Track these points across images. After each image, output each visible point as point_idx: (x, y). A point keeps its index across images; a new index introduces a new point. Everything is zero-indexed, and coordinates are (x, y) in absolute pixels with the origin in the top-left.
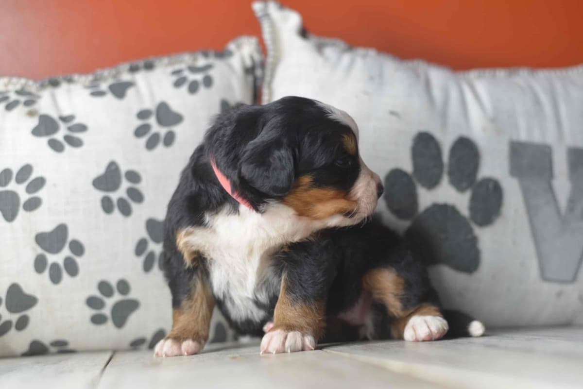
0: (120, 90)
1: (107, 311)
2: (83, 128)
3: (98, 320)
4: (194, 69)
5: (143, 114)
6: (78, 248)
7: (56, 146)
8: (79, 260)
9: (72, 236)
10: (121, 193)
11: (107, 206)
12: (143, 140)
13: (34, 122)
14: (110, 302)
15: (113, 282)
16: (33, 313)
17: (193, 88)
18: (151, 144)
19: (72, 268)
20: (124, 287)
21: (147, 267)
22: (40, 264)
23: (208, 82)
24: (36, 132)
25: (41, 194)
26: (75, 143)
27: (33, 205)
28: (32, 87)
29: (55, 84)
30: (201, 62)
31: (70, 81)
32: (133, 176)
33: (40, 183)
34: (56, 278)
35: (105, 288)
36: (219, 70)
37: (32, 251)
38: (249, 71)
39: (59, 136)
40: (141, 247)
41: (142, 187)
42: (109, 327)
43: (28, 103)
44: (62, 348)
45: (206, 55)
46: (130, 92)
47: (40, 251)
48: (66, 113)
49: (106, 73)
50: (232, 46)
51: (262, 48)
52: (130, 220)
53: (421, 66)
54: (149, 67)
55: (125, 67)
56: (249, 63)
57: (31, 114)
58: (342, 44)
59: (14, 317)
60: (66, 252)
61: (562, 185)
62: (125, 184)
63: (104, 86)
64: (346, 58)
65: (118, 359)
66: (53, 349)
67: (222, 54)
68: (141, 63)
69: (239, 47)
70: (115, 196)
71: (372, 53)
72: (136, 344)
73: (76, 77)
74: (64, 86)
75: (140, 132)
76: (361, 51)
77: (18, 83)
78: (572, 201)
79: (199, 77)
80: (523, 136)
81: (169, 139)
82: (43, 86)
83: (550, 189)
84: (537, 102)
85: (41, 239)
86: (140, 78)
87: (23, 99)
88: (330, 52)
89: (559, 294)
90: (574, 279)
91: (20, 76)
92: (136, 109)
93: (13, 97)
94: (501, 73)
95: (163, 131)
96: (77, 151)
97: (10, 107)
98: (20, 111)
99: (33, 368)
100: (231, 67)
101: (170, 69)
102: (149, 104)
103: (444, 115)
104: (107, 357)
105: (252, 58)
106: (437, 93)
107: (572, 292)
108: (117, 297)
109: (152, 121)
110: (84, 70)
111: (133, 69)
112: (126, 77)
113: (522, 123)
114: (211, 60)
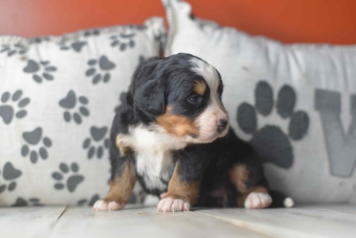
0: (78, 47)
1: (64, 181)
2: (54, 69)
3: (59, 187)
4: (124, 36)
5: (92, 62)
6: (48, 142)
7: (37, 79)
8: (49, 150)
9: (45, 134)
10: (76, 110)
11: (67, 117)
12: (91, 78)
13: (25, 64)
14: (66, 176)
15: (69, 163)
16: (19, 181)
17: (123, 47)
18: (96, 81)
19: (44, 154)
20: (75, 167)
21: (90, 155)
22: (24, 151)
23: (132, 44)
24: (26, 70)
25: (27, 108)
26: (49, 78)
27: (22, 114)
28: (25, 42)
29: (38, 41)
30: (128, 32)
31: (48, 40)
32: (84, 100)
33: (26, 101)
34: (34, 159)
35: (63, 167)
36: (139, 37)
37: (20, 143)
38: (158, 38)
39: (40, 73)
40: (86, 143)
41: (89, 106)
42: (65, 191)
43: (22, 52)
44: (36, 203)
45: (131, 27)
46: (84, 49)
47: (25, 143)
48: (45, 59)
49: (70, 36)
50: (148, 23)
51: (166, 25)
52: (81, 127)
53: (263, 40)
54: (96, 33)
55: (81, 32)
56: (157, 33)
57: (23, 59)
58: (215, 25)
59: (8, 183)
60: (41, 144)
61: (346, 117)
62: (79, 105)
63: (68, 44)
64: (217, 33)
65: (69, 211)
66: (30, 203)
67: (141, 27)
68: (92, 30)
69: (152, 23)
70: (72, 111)
71: (233, 31)
72: (81, 203)
73: (52, 38)
74: (44, 44)
75: (89, 73)
76: (226, 30)
77: (16, 40)
78: (352, 128)
79: (126, 41)
80: (323, 86)
81: (107, 78)
82: (31, 42)
83: (338, 119)
84: (333, 65)
85: (26, 136)
86: (91, 40)
87: (18, 49)
88: (208, 29)
89: (341, 184)
90: (350, 175)
91: (17, 35)
92: (87, 58)
93: (13, 48)
94: (312, 47)
95: (103, 73)
96: (50, 83)
97: (11, 54)
98: (16, 57)
99: (17, 214)
100: (146, 36)
101: (109, 35)
102: (95, 56)
103: (275, 71)
104: (62, 209)
105: (159, 31)
106: (272, 57)
107: (349, 183)
108: (71, 173)
109: (97, 67)
110: (57, 33)
111: (87, 34)
112: (82, 39)
113: (323, 78)
114: (135, 31)
